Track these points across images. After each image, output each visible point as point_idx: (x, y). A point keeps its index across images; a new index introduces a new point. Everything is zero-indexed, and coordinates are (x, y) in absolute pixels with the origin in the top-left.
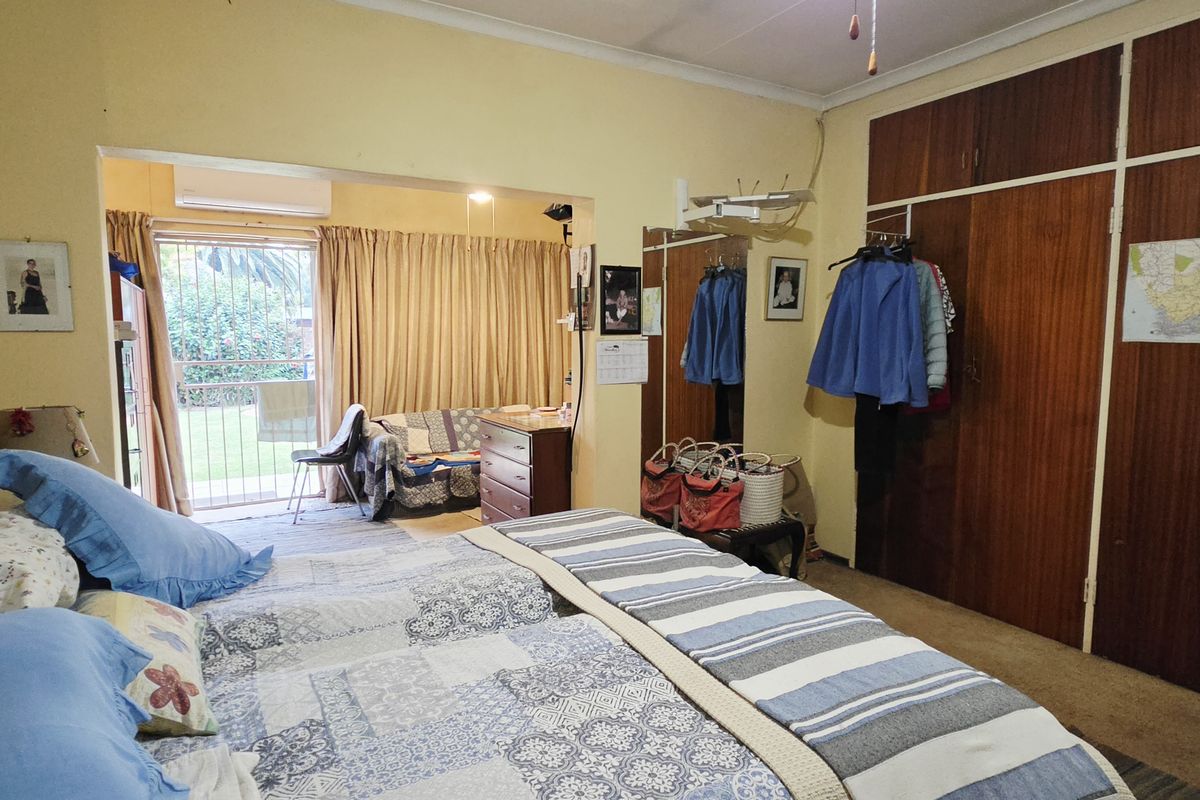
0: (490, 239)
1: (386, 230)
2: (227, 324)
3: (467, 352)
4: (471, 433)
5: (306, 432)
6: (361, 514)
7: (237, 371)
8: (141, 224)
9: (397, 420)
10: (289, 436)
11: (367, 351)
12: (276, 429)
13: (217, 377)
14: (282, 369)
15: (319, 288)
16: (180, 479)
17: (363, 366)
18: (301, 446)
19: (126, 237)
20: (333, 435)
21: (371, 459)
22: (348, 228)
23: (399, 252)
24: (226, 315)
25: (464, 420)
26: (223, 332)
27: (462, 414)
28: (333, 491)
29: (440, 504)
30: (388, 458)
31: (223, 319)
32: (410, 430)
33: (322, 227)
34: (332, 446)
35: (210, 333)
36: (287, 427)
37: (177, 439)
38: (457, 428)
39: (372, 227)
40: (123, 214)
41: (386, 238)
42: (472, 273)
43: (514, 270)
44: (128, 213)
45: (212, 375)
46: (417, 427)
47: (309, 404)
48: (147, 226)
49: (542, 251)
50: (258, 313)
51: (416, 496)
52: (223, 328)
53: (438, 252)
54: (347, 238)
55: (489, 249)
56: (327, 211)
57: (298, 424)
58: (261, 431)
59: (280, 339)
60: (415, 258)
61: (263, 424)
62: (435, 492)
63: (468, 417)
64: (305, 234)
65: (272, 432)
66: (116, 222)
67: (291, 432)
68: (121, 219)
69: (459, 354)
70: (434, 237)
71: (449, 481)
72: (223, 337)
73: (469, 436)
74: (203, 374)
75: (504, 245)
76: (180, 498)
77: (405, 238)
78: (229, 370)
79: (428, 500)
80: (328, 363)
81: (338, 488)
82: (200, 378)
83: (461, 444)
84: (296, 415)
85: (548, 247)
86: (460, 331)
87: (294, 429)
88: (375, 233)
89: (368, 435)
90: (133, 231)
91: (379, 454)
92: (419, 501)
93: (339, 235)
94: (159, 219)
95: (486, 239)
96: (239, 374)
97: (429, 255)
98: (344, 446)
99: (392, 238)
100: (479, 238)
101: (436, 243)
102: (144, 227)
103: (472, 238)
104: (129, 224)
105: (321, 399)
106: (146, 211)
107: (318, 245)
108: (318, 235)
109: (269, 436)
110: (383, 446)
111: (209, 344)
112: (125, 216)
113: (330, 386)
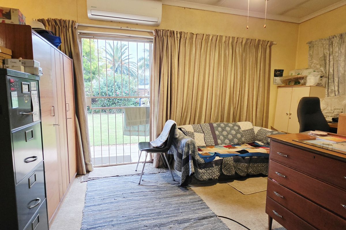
0: (234, 37)
1: (186, 32)
2: (118, 88)
3: (220, 95)
4: (223, 136)
5: (145, 132)
6: (172, 179)
7: (120, 103)
8: (72, 27)
9: (188, 128)
10: (137, 133)
11: (175, 93)
12: (131, 129)
13: (114, 105)
14: (133, 102)
15: (153, 61)
16: (88, 153)
17: (173, 100)
18: (142, 139)
19: (65, 33)
20: (158, 135)
21: (180, 151)
22: (168, 30)
23: (191, 44)
24: (118, 85)
25: (220, 129)
26: (116, 91)
27: (219, 126)
28: (157, 162)
29: (216, 179)
30: (190, 152)
31: (117, 86)
32: (195, 134)
33: (156, 30)
34: (158, 142)
35: (113, 91)
36: (137, 129)
37: (87, 134)
38: (217, 133)
39: (179, 31)
40: (64, 20)
41: (186, 36)
42: (225, 55)
43: (244, 55)
44: (66, 20)
45: (113, 104)
46: (199, 132)
47: (147, 118)
48: (75, 28)
49: (258, 44)
50: (127, 85)
51: (205, 174)
52: (117, 89)
53: (209, 44)
54: (167, 36)
55: (233, 42)
56: (160, 21)
57: (141, 128)
58: (125, 130)
59: (133, 93)
60: (198, 47)
61: (126, 127)
62: (214, 172)
63: (222, 127)
64: (148, 34)
65: (130, 131)
66: (61, 25)
67: (138, 131)
68: (62, 24)
69: (216, 95)
70: (208, 36)
71: (221, 166)
72: (116, 92)
73: (222, 137)
74: (111, 103)
75: (241, 41)
76: (87, 163)
77: (195, 36)
78: (118, 102)
79: (211, 177)
80: (156, 98)
81: (159, 161)
82: (110, 104)
83: (219, 141)
84: (141, 123)
85: (261, 42)
86: (217, 84)
87: (140, 130)
88: (181, 33)
89: (177, 137)
90: (68, 30)
91: (185, 149)
92: (205, 177)
93: (164, 34)
94: (80, 24)
95: (233, 37)
96: (121, 104)
97: (205, 46)
98: (165, 143)
99: (189, 36)
100: (230, 37)
101: (209, 39)
102: (73, 28)
103: (226, 37)
104: (66, 27)
105: (152, 117)
106: (75, 19)
107: (154, 40)
108: (154, 34)
109: (128, 133)
110: (188, 145)
111: (113, 94)
112: (65, 21)
113: (156, 110)
